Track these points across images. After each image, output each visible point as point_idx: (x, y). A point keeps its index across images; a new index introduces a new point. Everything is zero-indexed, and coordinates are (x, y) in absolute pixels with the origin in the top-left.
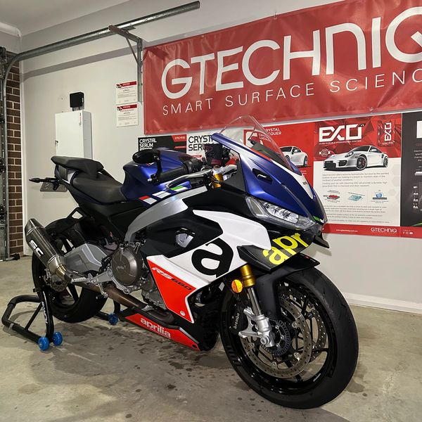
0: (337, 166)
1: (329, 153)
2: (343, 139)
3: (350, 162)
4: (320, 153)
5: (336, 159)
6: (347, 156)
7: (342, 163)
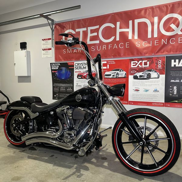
0: (139, 78)
1: (135, 72)
3: (144, 76)
5: (138, 74)
7: (140, 76)
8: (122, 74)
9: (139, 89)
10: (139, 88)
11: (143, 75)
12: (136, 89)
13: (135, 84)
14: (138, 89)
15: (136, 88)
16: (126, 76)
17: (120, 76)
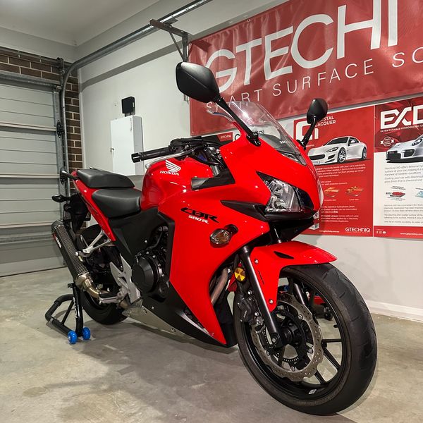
0: (402, 157)
1: (393, 141)
2: (409, 123)
3: (418, 152)
4: (382, 142)
5: (401, 148)
6: (414, 144)
7: (408, 153)
8: (354, 152)
9: (403, 191)
10: (402, 188)
11: (414, 148)
12: (396, 191)
13: (391, 176)
14: (400, 191)
15: (394, 187)
16: (365, 155)
17: (348, 157)
